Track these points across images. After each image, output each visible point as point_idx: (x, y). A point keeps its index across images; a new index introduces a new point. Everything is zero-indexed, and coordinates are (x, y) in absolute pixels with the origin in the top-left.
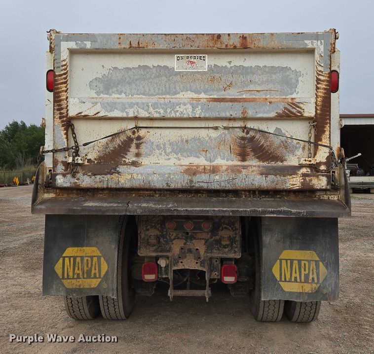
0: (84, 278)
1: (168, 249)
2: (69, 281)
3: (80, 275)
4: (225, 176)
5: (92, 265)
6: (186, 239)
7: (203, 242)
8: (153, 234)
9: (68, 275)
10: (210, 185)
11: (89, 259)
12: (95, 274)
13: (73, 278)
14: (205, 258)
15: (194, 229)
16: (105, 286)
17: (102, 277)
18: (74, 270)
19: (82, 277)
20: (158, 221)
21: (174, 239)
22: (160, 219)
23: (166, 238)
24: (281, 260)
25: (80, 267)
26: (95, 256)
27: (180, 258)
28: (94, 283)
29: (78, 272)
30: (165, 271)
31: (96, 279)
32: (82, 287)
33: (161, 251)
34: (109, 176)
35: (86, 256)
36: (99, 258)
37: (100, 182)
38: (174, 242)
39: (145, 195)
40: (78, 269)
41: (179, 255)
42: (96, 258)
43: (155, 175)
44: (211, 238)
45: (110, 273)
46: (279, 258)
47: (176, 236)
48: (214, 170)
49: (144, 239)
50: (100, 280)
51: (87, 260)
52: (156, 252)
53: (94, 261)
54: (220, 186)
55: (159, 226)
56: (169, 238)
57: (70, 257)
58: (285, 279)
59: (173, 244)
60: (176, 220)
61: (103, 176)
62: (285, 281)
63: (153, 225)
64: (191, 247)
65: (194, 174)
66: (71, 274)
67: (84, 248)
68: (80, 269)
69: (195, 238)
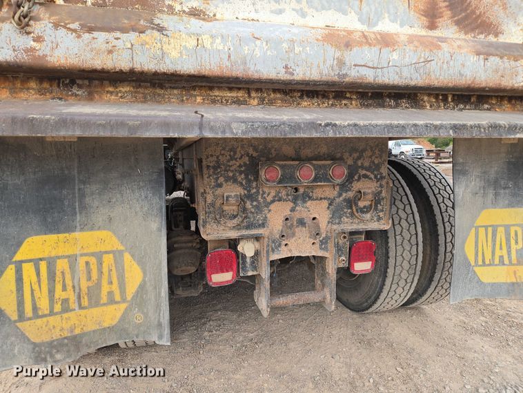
0: (81, 307)
1: (260, 222)
2: (39, 322)
3: (71, 301)
4: (411, 53)
5: (100, 273)
6: (295, 200)
7: (325, 203)
8: (233, 194)
9: (35, 308)
10: (380, 74)
11: (93, 260)
12: (110, 293)
13: (52, 313)
14: (329, 234)
15: (315, 180)
16: (138, 318)
17: (129, 298)
18: (51, 292)
19: (76, 306)
20: (240, 166)
21: (273, 201)
22: (245, 164)
23: (257, 200)
24: (477, 228)
25: (69, 282)
26: (106, 252)
27: (283, 236)
28: (109, 316)
29: (64, 295)
30: (253, 263)
31: (115, 306)
32: (77, 331)
33: (248, 227)
34: (133, 36)
35: (82, 255)
36: (118, 255)
37: (110, 52)
38: (272, 207)
39: (227, 101)
40: (64, 289)
41: (282, 231)
42: (111, 256)
43: (258, 42)
44: (340, 195)
45: (149, 287)
46: (475, 225)
47: (275, 197)
48: (386, 41)
49: (213, 205)
50: (123, 306)
51: (87, 263)
52: (238, 230)
53: (105, 265)
54: (401, 77)
55: (243, 176)
56: (262, 200)
57: (36, 262)
58: (483, 261)
59: (270, 211)
60: (281, 163)
61: (118, 34)
62: (484, 264)
63: (231, 174)
64: (304, 215)
65: (348, 45)
66: (44, 304)
67: (77, 234)
68: (69, 288)
69: (310, 198)
